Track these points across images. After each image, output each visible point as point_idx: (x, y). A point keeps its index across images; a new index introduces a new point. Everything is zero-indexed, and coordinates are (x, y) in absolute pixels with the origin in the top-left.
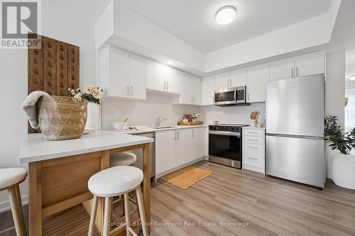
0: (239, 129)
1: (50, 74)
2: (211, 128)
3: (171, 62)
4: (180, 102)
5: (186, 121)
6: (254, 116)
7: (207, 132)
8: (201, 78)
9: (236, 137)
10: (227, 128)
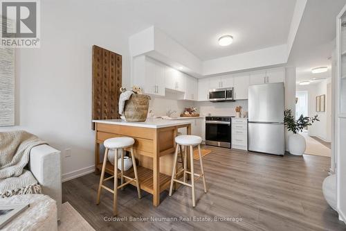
0: (229, 119)
1: (105, 76)
2: (208, 118)
3: (181, 68)
4: (185, 99)
5: (187, 113)
6: (238, 110)
7: (204, 122)
8: (198, 79)
9: (227, 125)
10: (220, 119)
